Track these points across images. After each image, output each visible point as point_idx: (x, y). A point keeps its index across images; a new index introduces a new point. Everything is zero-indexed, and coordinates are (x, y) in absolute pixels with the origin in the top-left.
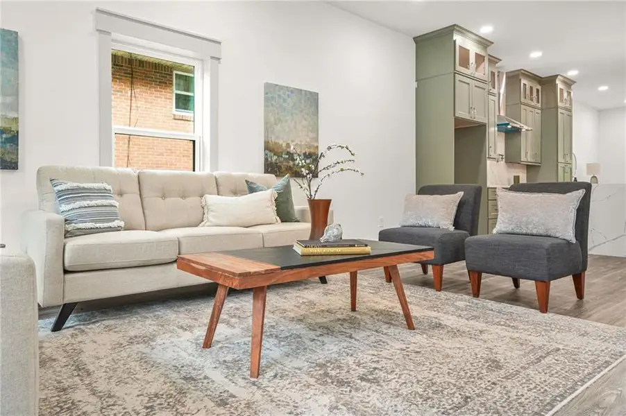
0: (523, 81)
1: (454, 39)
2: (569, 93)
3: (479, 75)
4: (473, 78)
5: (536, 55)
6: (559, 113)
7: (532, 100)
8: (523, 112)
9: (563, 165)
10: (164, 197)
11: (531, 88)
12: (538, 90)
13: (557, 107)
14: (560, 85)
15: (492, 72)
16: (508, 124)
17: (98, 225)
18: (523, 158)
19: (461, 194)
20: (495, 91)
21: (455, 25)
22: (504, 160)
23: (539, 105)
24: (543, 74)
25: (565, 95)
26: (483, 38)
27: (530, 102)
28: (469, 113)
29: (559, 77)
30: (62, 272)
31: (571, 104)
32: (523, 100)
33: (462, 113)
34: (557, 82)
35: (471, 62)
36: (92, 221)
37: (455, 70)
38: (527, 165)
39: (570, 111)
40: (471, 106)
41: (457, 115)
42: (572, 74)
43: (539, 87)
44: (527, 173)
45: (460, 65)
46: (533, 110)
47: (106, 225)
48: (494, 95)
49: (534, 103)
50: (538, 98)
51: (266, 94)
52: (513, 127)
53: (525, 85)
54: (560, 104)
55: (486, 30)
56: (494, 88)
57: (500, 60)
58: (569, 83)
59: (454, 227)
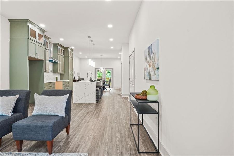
0: (59, 47)
1: (28, 25)
2: (72, 53)
3: (40, 41)
4: (37, 42)
5: (62, 39)
6: (69, 59)
7: (61, 53)
8: (58, 57)
9: (70, 74)
11: (61, 50)
12: (63, 51)
13: (69, 57)
14: (70, 50)
15: (47, 42)
16: (53, 60)
18: (58, 72)
19: (18, 96)
20: (48, 48)
21: (28, 19)
22: (52, 72)
23: (64, 55)
24: (65, 46)
25: (71, 53)
26: (41, 28)
27: (61, 54)
28: (36, 55)
29: (69, 48)
31: (73, 56)
32: (58, 53)
33: (32, 55)
34: (69, 49)
35: (36, 36)
37: (28, 37)
38: (60, 74)
39: (72, 58)
40: (36, 53)
41: (30, 55)
42: (73, 48)
43: (64, 50)
44: (60, 76)
45: (31, 36)
46: (62, 56)
48: (48, 50)
49: (62, 54)
50: (63, 53)
52: (54, 61)
53: (59, 48)
54: (69, 56)
55: (42, 26)
56: (48, 47)
57: (50, 38)
58: (72, 50)
59: (13, 113)
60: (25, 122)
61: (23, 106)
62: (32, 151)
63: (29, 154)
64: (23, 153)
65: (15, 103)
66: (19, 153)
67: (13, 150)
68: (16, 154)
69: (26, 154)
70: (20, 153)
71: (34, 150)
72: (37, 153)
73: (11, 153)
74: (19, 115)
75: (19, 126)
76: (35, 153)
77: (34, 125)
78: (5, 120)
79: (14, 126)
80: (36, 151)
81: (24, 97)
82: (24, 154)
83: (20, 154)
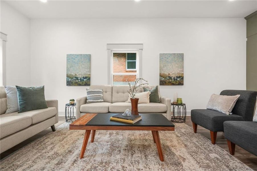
10: (118, 93)
17: (94, 101)
19: (238, 96)
30: (80, 113)
36: (93, 100)
47: (97, 101)
51: (160, 57)
59: (232, 113)
60: (236, 124)
61: (245, 108)
62: (245, 163)
63: (240, 162)
64: (234, 157)
65: (235, 103)
66: (230, 155)
67: (226, 150)
68: (228, 154)
69: (236, 161)
70: (232, 155)
71: (248, 163)
72: (250, 168)
73: (223, 151)
74: (239, 117)
75: (229, 125)
76: (248, 167)
77: (245, 130)
78: (221, 117)
79: (225, 123)
80: (250, 166)
81: (247, 99)
82: (234, 159)
83: (231, 157)
